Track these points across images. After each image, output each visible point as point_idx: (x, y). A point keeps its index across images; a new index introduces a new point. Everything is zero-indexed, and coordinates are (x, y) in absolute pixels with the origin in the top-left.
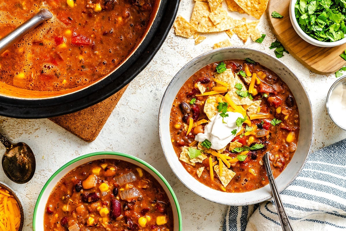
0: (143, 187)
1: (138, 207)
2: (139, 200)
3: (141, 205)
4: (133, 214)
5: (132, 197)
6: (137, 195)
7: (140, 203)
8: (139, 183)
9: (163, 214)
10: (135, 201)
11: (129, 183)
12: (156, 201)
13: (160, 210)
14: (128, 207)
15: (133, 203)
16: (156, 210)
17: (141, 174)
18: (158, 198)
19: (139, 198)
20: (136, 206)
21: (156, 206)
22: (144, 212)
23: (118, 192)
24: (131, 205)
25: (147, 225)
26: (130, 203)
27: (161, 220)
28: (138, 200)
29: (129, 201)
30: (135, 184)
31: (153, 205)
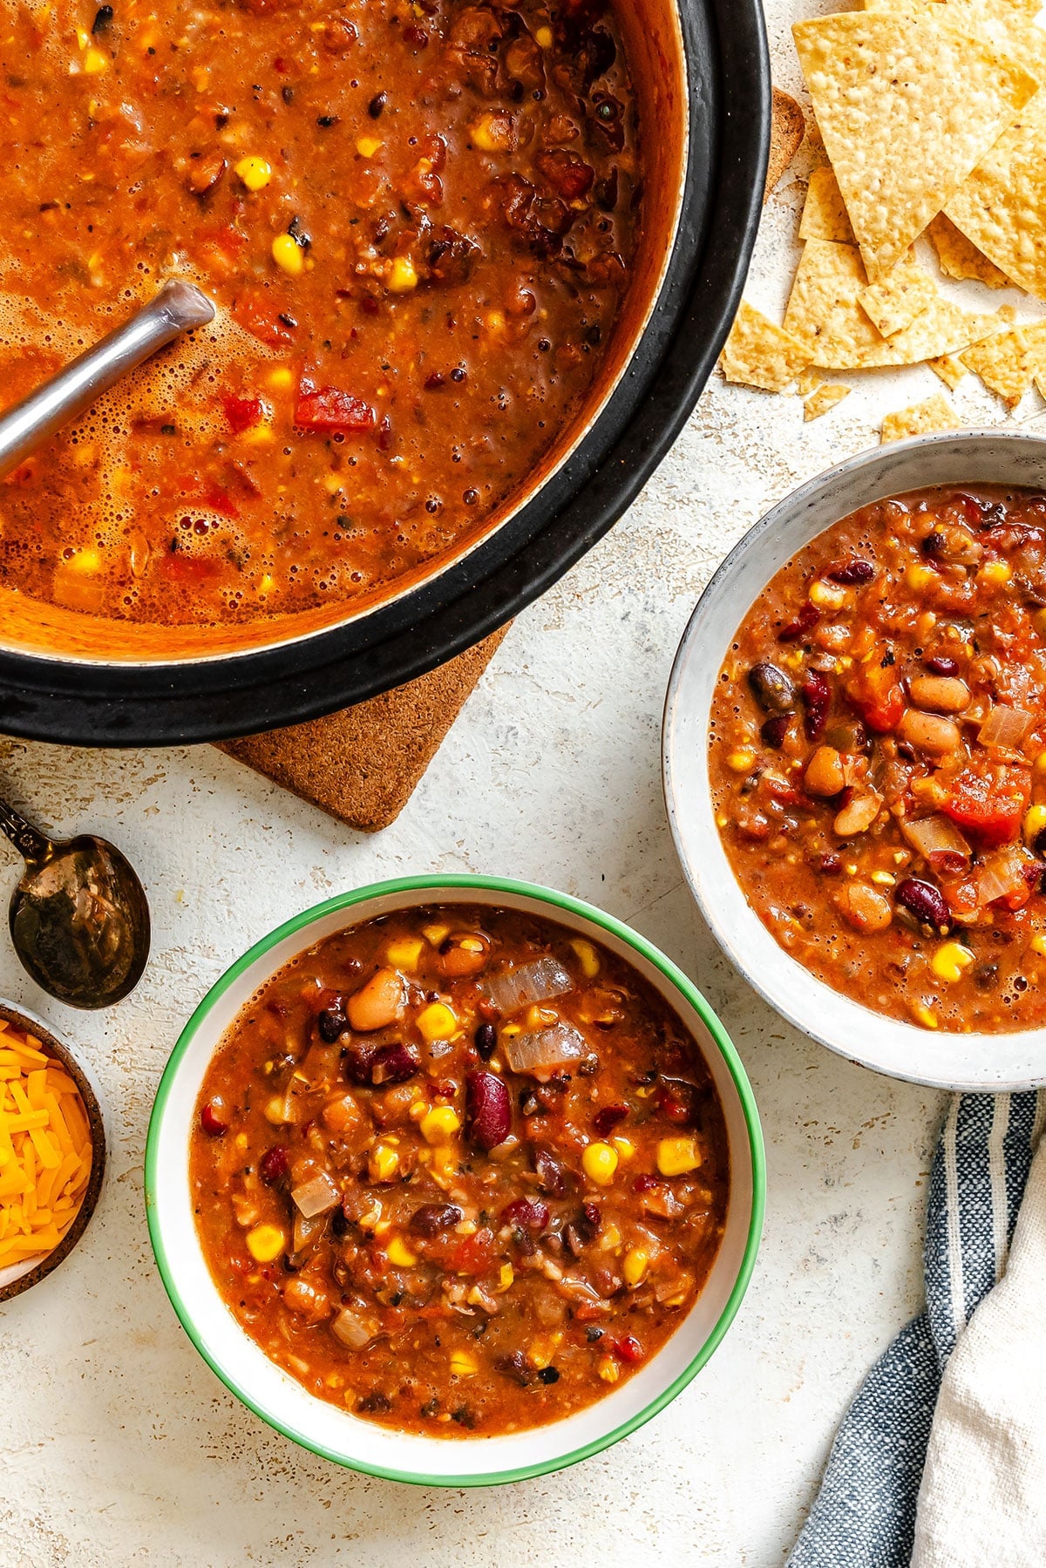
0: (601, 1020)
1: (580, 1100)
2: (586, 1073)
3: (595, 1093)
4: (562, 1129)
5: (556, 1060)
6: (573, 1051)
7: (591, 1087)
8: (585, 1001)
9: (684, 1128)
10: (569, 1078)
11: (540, 1004)
12: (653, 1075)
13: (673, 1112)
14: (538, 1101)
15: (560, 1087)
16: (654, 1113)
17: (590, 965)
18: (663, 1062)
19: (584, 1063)
20: (573, 1099)
21: (654, 1097)
22: (605, 1124)
23: (494, 1040)
24: (552, 1096)
25: (617, 1175)
26: (547, 1085)
27: (678, 1154)
28: (581, 1074)
29: (544, 1078)
30: (567, 1004)
31: (641, 1092)
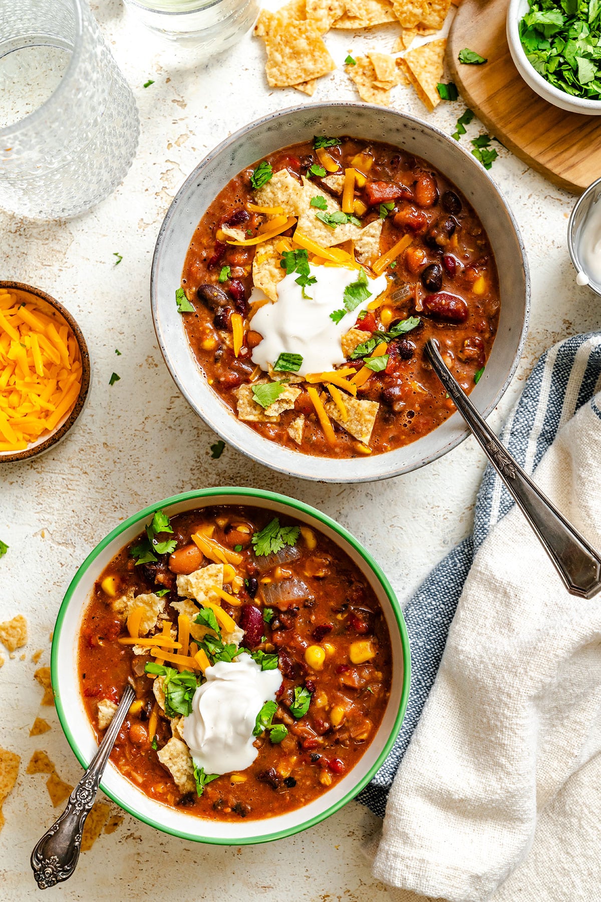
0: (317, 575)
1: (305, 622)
3: (313, 618)
4: (293, 638)
5: (291, 597)
6: (301, 593)
7: (311, 614)
8: (307, 564)
9: (364, 635)
10: (298, 609)
11: (282, 566)
12: (346, 606)
13: (358, 627)
14: (280, 622)
15: (291, 613)
16: (348, 629)
17: (311, 542)
18: (352, 598)
19: (307, 600)
20: (300, 621)
21: (346, 620)
22: (318, 635)
23: (257, 585)
24: (288, 619)
25: (326, 663)
26: (285, 613)
27: (362, 651)
28: (305, 606)
29: (284, 609)
30: (297, 566)
31: (339, 617)
